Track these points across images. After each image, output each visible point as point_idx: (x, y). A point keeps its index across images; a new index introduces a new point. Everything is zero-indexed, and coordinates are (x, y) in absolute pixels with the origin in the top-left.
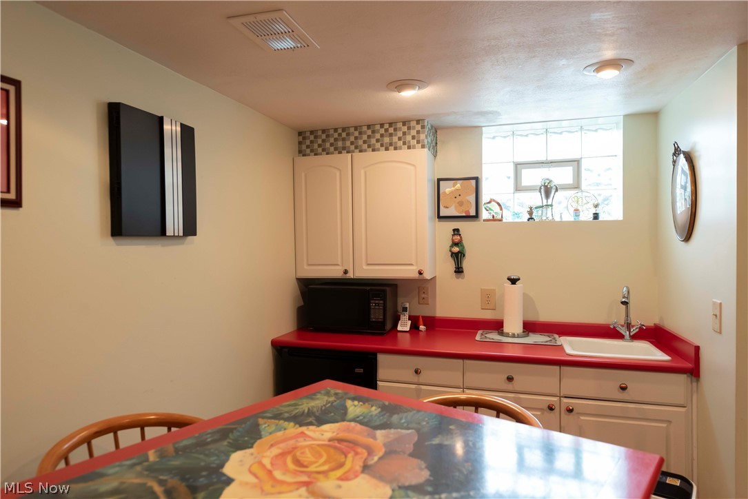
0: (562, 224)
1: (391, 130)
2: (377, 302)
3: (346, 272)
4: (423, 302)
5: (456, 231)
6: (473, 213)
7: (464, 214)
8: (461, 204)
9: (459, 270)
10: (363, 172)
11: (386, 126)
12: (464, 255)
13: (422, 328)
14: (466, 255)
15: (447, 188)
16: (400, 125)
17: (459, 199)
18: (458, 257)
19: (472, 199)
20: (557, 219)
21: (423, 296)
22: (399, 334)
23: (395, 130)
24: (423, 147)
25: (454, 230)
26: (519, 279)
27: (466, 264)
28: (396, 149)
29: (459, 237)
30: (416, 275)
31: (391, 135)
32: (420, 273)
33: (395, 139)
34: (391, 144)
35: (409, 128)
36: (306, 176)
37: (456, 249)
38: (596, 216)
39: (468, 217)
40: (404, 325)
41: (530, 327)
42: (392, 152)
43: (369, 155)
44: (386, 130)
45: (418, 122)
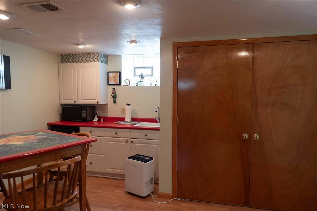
0: (147, 87)
1: (89, 56)
2: (84, 111)
3: (75, 102)
4: (104, 112)
5: (114, 89)
6: (118, 83)
7: (116, 84)
8: (115, 80)
9: (115, 102)
10: (80, 69)
11: (88, 54)
12: (116, 97)
13: (102, 120)
14: (117, 97)
15: (111, 75)
16: (92, 54)
17: (114, 78)
18: (114, 97)
19: (118, 78)
20: (145, 86)
21: (104, 110)
22: (94, 122)
23: (90, 56)
24: (99, 62)
25: (113, 89)
26: (130, 104)
27: (117, 100)
28: (91, 62)
29: (114, 91)
30: (96, 103)
31: (89, 57)
32: (97, 102)
33: (90, 59)
34: (89, 60)
35: (95, 55)
36: (62, 70)
37: (113, 95)
38: (156, 85)
39: (117, 85)
40: (96, 119)
41: (133, 120)
42: (89, 63)
43: (83, 63)
44: (88, 56)
45: (97, 53)
